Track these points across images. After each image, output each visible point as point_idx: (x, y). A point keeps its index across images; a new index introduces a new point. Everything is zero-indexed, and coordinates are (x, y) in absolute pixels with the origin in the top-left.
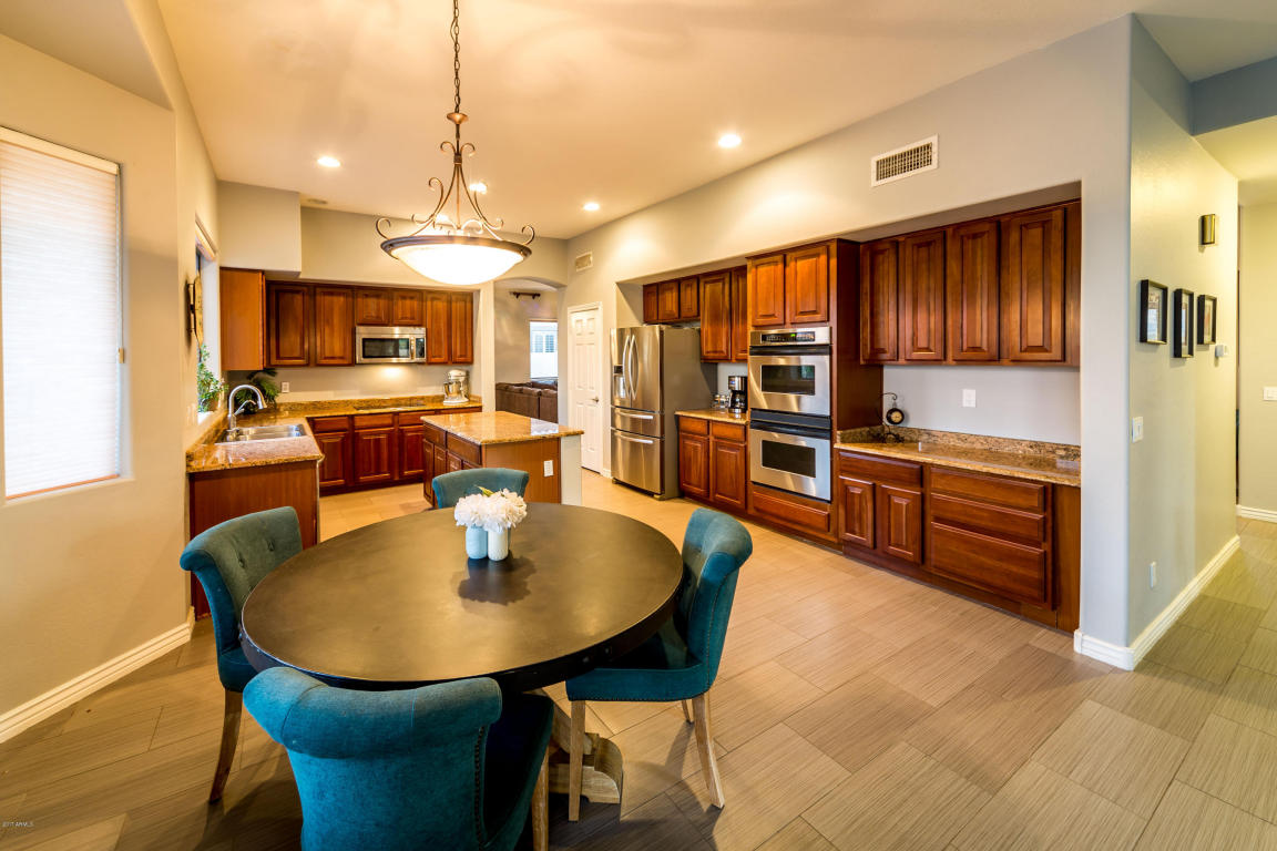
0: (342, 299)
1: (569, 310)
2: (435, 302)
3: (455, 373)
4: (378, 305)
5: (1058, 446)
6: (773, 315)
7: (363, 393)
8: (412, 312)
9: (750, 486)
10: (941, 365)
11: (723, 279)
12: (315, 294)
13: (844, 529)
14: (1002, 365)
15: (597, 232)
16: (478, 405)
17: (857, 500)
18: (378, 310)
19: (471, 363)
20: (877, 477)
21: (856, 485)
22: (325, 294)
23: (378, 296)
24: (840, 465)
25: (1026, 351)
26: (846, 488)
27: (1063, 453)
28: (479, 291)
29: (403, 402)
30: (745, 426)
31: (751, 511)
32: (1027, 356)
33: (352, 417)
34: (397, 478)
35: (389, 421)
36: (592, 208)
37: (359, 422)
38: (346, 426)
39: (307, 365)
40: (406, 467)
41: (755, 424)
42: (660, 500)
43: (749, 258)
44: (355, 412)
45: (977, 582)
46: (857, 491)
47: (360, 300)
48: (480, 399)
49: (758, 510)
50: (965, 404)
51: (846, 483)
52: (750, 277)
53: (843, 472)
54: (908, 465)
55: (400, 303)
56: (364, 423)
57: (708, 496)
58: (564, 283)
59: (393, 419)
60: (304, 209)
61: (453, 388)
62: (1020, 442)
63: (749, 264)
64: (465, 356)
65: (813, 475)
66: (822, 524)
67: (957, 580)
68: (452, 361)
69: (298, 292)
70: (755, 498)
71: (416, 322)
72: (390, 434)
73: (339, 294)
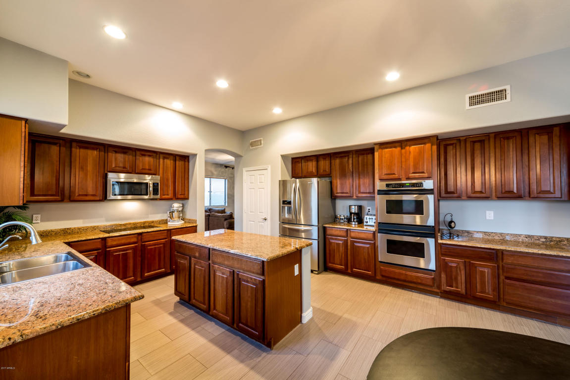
0: (95, 153)
1: (244, 170)
2: (165, 160)
3: (176, 205)
4: (124, 159)
5: (541, 237)
6: (394, 174)
7: (107, 220)
8: (149, 165)
9: (378, 264)
10: (488, 199)
11: (348, 156)
12: (71, 147)
13: (445, 285)
14: (525, 200)
15: (270, 127)
16: (195, 225)
17: (454, 270)
18: (125, 162)
19: (187, 198)
20: (468, 257)
21: (452, 262)
22: (80, 147)
23: (125, 153)
24: (442, 251)
25: (540, 193)
26: (446, 264)
27: (544, 240)
28: (195, 155)
29: (139, 225)
30: (374, 233)
31: (379, 277)
32: (541, 195)
33: (104, 239)
34: (139, 279)
35: (134, 240)
36: (277, 111)
37: (110, 243)
38: (99, 246)
39: (62, 201)
40: (146, 271)
41: (380, 231)
42: (318, 274)
43: (376, 144)
44: (107, 235)
45: (535, 309)
46: (454, 265)
47: (110, 154)
48: (195, 221)
49: (383, 276)
50: (488, 218)
51: (446, 261)
52: (376, 154)
53: (443, 255)
54: (488, 251)
55: (141, 158)
56: (115, 243)
57: (347, 270)
58: (241, 154)
59: (138, 239)
60: (72, 82)
61: (175, 214)
62: (520, 235)
63: (376, 147)
64: (184, 194)
65: (423, 257)
66: (430, 283)
67: (521, 309)
68: (175, 197)
69: (55, 144)
70: (381, 270)
71: (152, 172)
72: (134, 249)
73: (93, 149)
